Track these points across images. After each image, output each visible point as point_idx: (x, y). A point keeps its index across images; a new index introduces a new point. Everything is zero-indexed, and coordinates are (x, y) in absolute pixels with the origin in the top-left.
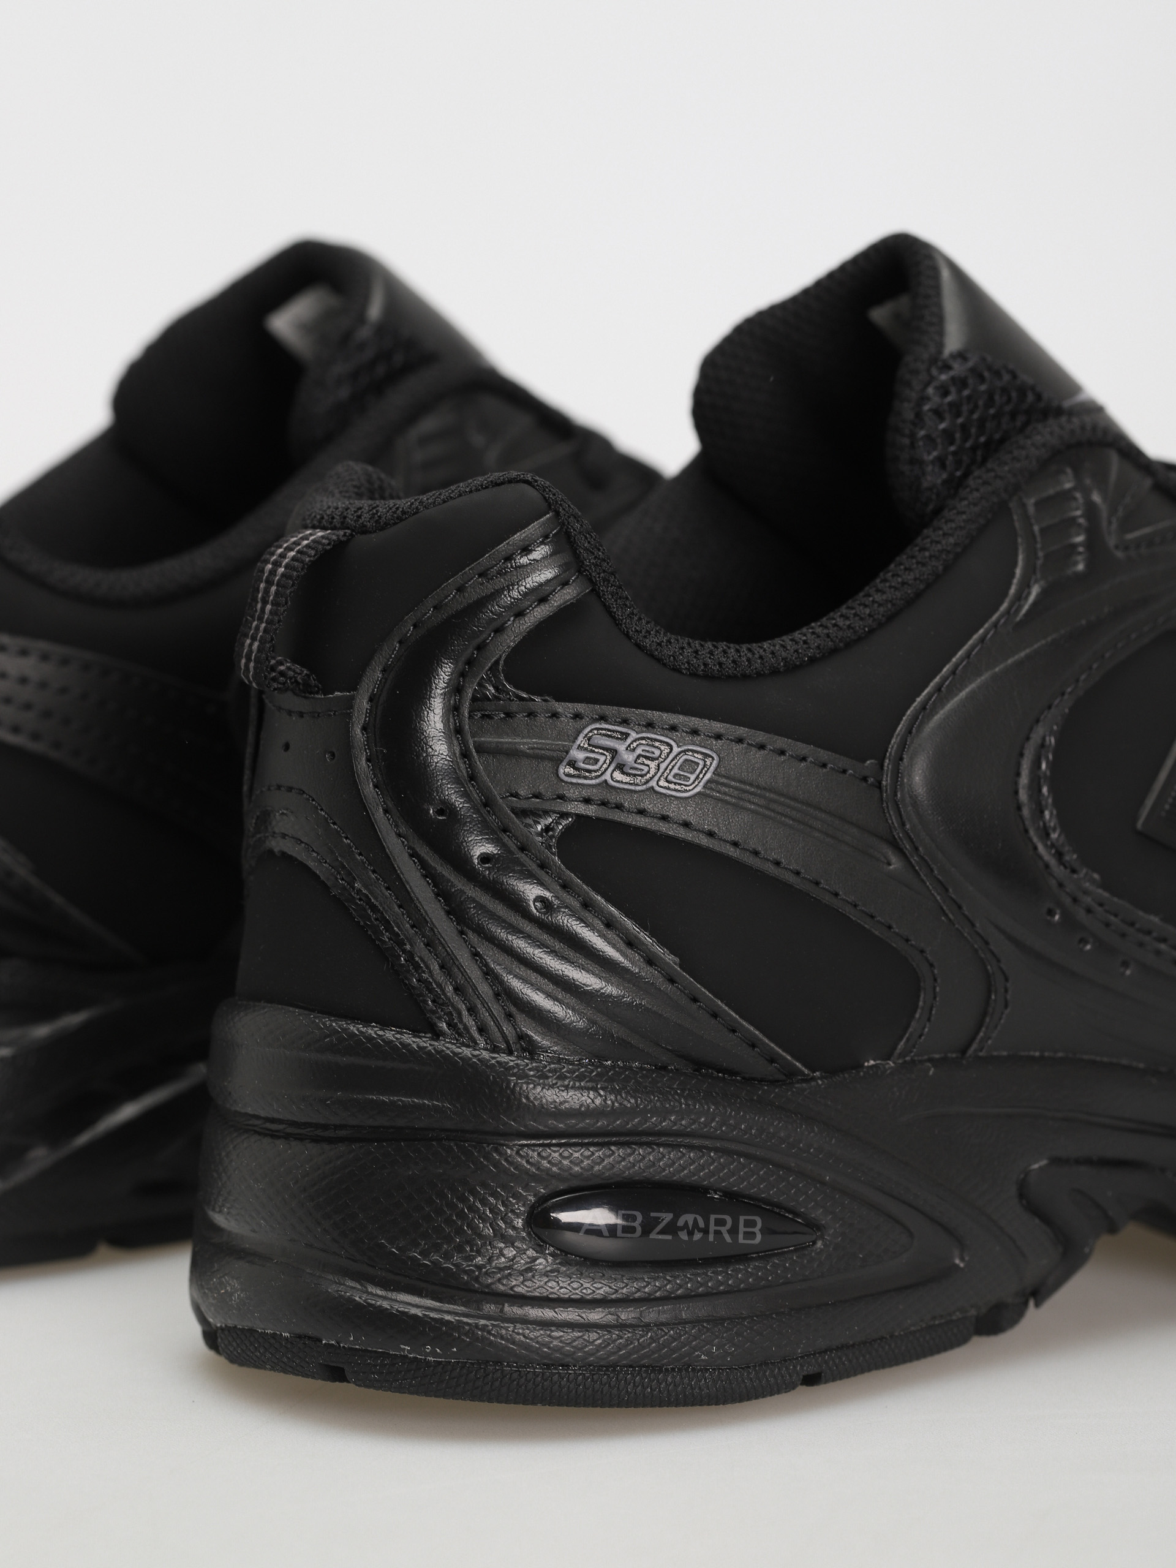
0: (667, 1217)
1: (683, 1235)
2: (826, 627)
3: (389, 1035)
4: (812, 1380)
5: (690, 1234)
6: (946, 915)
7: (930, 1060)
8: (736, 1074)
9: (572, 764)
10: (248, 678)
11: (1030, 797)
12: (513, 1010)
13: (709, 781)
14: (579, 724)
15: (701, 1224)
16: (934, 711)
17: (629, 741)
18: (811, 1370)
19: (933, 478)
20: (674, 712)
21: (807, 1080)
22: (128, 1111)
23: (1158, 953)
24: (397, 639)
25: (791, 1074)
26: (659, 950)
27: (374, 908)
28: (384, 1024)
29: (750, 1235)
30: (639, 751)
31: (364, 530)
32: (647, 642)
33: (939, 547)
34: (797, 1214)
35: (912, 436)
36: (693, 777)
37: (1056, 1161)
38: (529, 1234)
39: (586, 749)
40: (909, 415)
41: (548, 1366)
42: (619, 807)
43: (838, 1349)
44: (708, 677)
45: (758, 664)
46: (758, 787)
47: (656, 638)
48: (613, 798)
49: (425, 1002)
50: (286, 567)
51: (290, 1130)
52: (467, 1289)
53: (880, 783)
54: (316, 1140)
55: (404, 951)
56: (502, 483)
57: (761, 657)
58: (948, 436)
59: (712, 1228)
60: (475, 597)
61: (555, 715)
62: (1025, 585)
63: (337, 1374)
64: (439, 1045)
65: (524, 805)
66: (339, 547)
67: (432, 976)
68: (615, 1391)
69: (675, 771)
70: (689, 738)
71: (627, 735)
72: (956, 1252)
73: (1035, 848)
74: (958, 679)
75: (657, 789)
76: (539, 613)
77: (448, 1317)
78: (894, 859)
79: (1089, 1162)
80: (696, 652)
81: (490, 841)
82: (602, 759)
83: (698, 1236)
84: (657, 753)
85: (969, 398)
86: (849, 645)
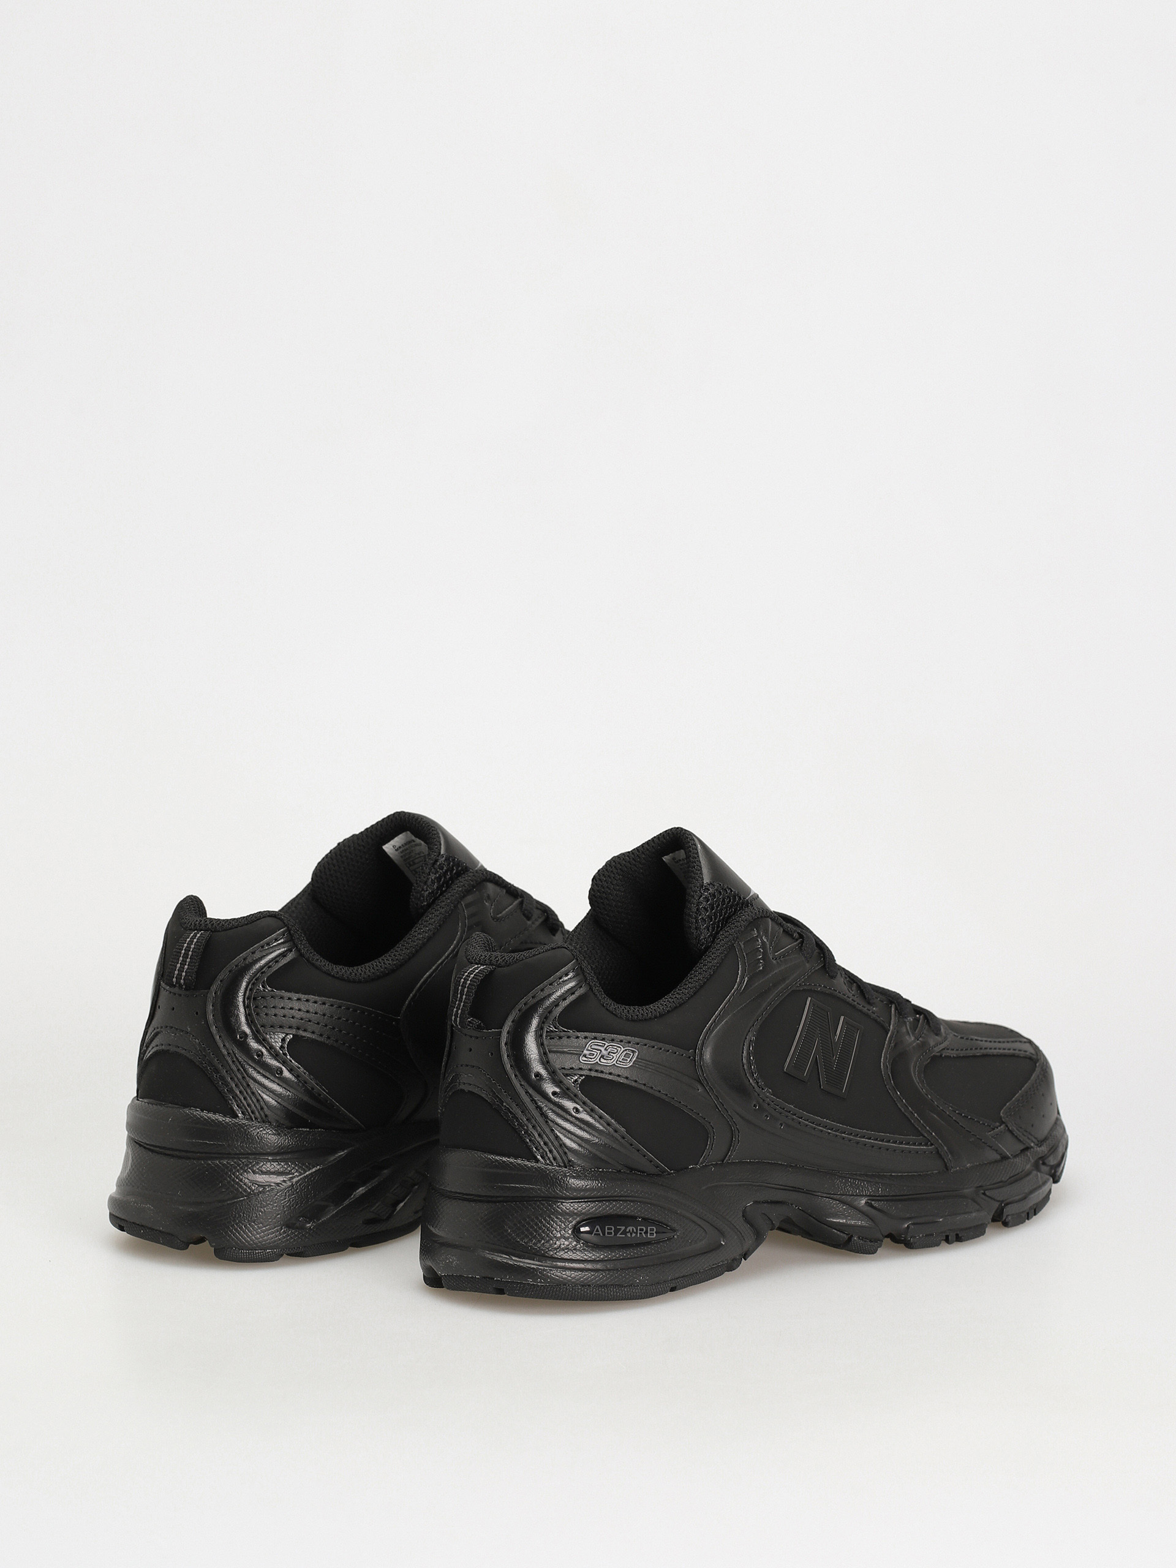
0: (623, 1228)
1: (629, 1235)
2: (672, 999)
3: (519, 1161)
4: (673, 1289)
5: (631, 1234)
6: (718, 1109)
7: (712, 1165)
8: (645, 1172)
9: (585, 1056)
10: (456, 1024)
11: (747, 1060)
12: (567, 1150)
13: (635, 1061)
14: (588, 1040)
15: (635, 1231)
16: (713, 1030)
17: (606, 1046)
18: (673, 1285)
19: (705, 935)
20: (622, 1035)
21: (669, 1174)
22: (361, 1190)
23: (793, 1119)
24: (518, 1009)
25: (664, 1171)
26: (618, 1126)
27: (511, 1112)
28: (516, 1157)
29: (652, 1234)
30: (609, 1050)
31: (499, 966)
32: (611, 1009)
33: (711, 964)
34: (667, 1226)
35: (696, 918)
36: (629, 1060)
37: (756, 1202)
38: (574, 1236)
39: (590, 1050)
40: (695, 910)
41: (583, 1286)
42: (602, 1072)
43: (682, 1277)
44: (633, 1020)
45: (650, 1015)
46: (652, 1062)
47: (613, 1006)
48: (599, 1068)
49: (532, 1148)
50: (471, 981)
51: (476, 1198)
52: (543, 1256)
53: (695, 1058)
54: (488, 1202)
55: (524, 1129)
56: (555, 948)
57: (651, 1012)
58: (710, 917)
59: (639, 1232)
60: (548, 993)
61: (577, 1037)
62: (743, 978)
63: (500, 1291)
64: (539, 1165)
65: (568, 1072)
66: (491, 972)
67: (535, 1139)
68: (607, 1295)
69: (623, 1057)
70: (627, 1045)
71: (605, 1044)
72: (722, 1239)
73: (749, 1081)
74: (721, 1017)
75: (616, 1064)
76: (572, 998)
77: (532, 1266)
78: (700, 1088)
79: (767, 1202)
80: (628, 1011)
81: (556, 1086)
82: (596, 1053)
83: (634, 1235)
84: (616, 1051)
85: (716, 901)
86: (681, 1005)
